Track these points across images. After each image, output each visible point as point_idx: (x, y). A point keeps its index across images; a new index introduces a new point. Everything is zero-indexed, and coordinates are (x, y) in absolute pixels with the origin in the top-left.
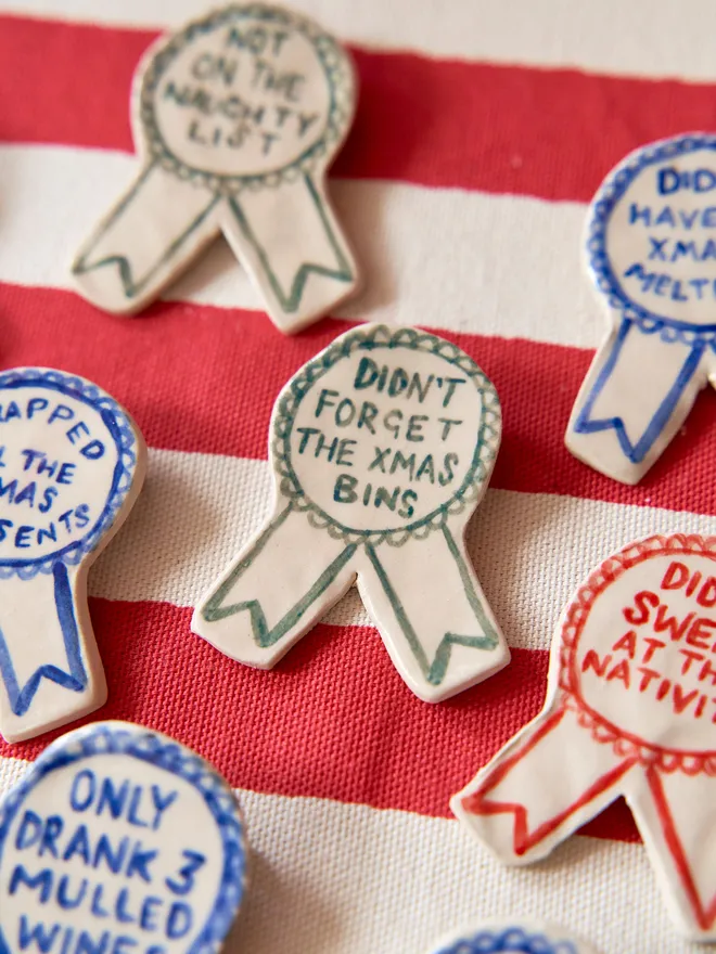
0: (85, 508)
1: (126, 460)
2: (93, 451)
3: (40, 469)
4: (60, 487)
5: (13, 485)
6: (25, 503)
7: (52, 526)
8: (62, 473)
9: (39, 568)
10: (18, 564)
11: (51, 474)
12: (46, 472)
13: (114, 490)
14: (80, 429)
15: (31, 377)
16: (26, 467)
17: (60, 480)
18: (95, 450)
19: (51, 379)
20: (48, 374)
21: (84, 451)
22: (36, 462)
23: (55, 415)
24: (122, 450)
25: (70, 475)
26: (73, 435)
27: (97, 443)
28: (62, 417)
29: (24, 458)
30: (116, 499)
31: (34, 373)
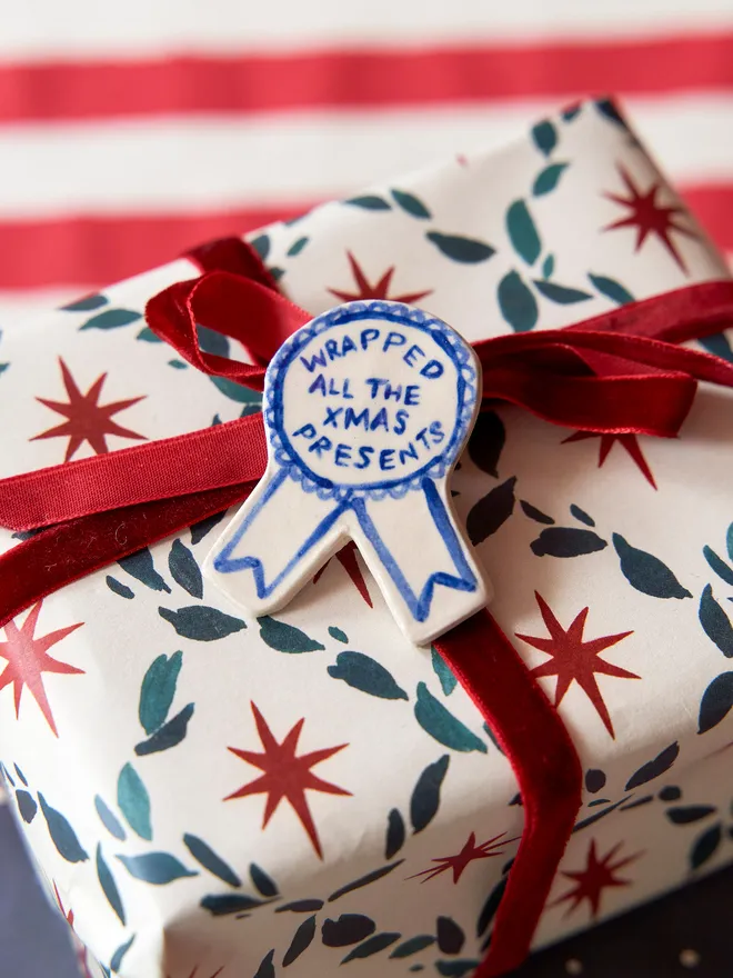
0: (438, 424)
1: (466, 374)
2: (433, 371)
3: (387, 395)
4: (409, 409)
5: (365, 413)
6: (381, 428)
7: (411, 446)
8: (408, 396)
9: (408, 486)
10: (388, 485)
11: (398, 398)
12: (393, 397)
13: (461, 404)
14: (415, 352)
15: (357, 311)
16: (374, 395)
17: (408, 402)
18: (434, 369)
19: (377, 309)
20: (373, 305)
21: (424, 372)
22: (382, 390)
23: (388, 343)
24: (460, 366)
25: (417, 396)
26: (410, 358)
27: (435, 363)
28: (396, 344)
29: (369, 387)
30: (464, 412)
31: (360, 307)
